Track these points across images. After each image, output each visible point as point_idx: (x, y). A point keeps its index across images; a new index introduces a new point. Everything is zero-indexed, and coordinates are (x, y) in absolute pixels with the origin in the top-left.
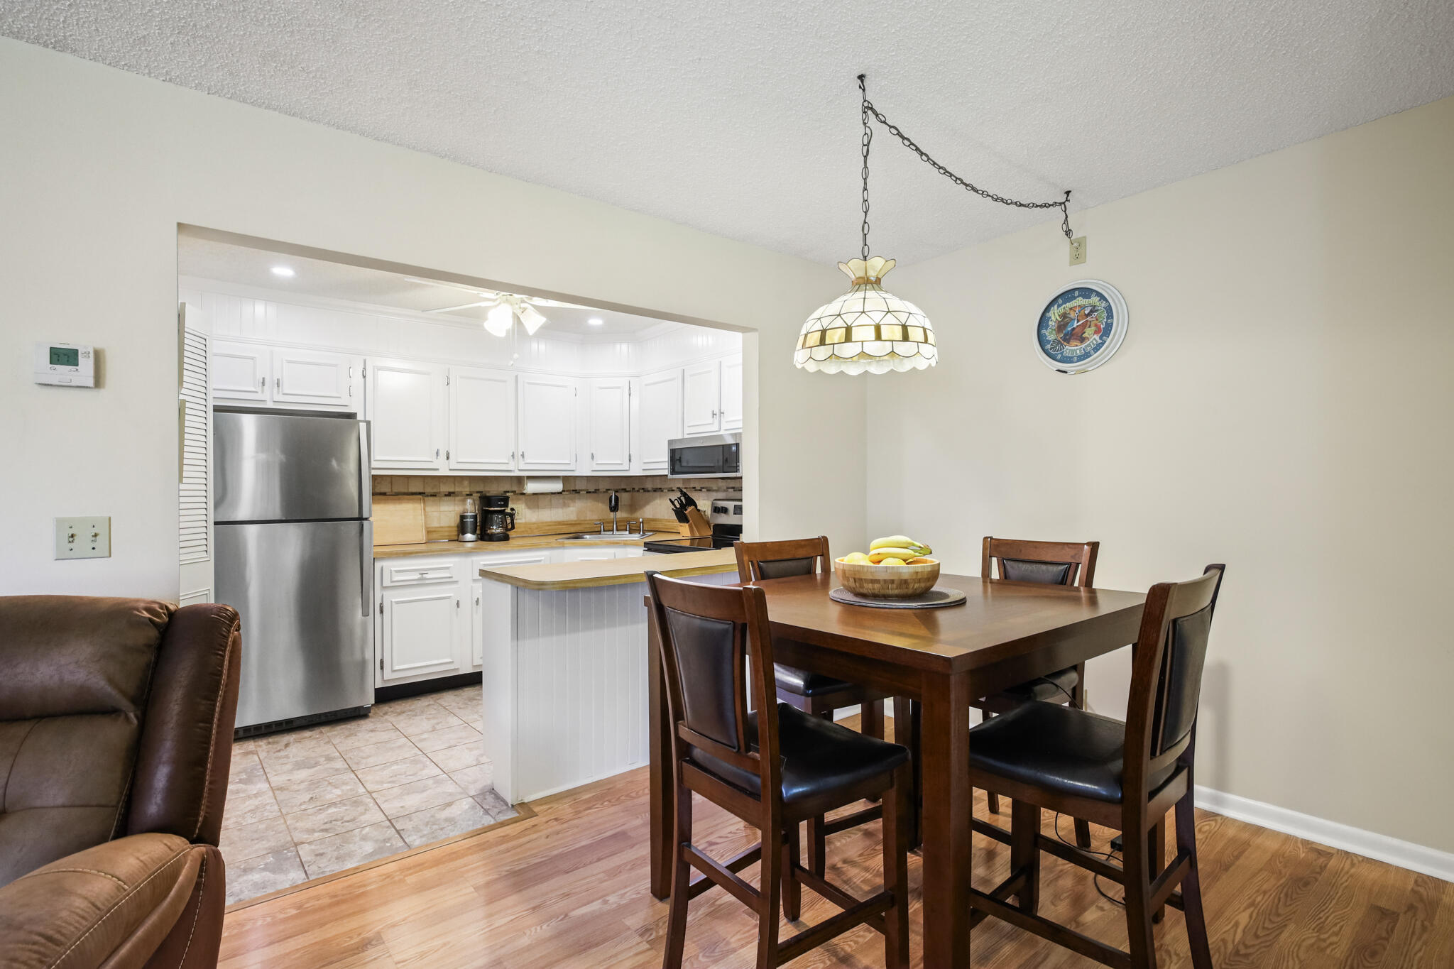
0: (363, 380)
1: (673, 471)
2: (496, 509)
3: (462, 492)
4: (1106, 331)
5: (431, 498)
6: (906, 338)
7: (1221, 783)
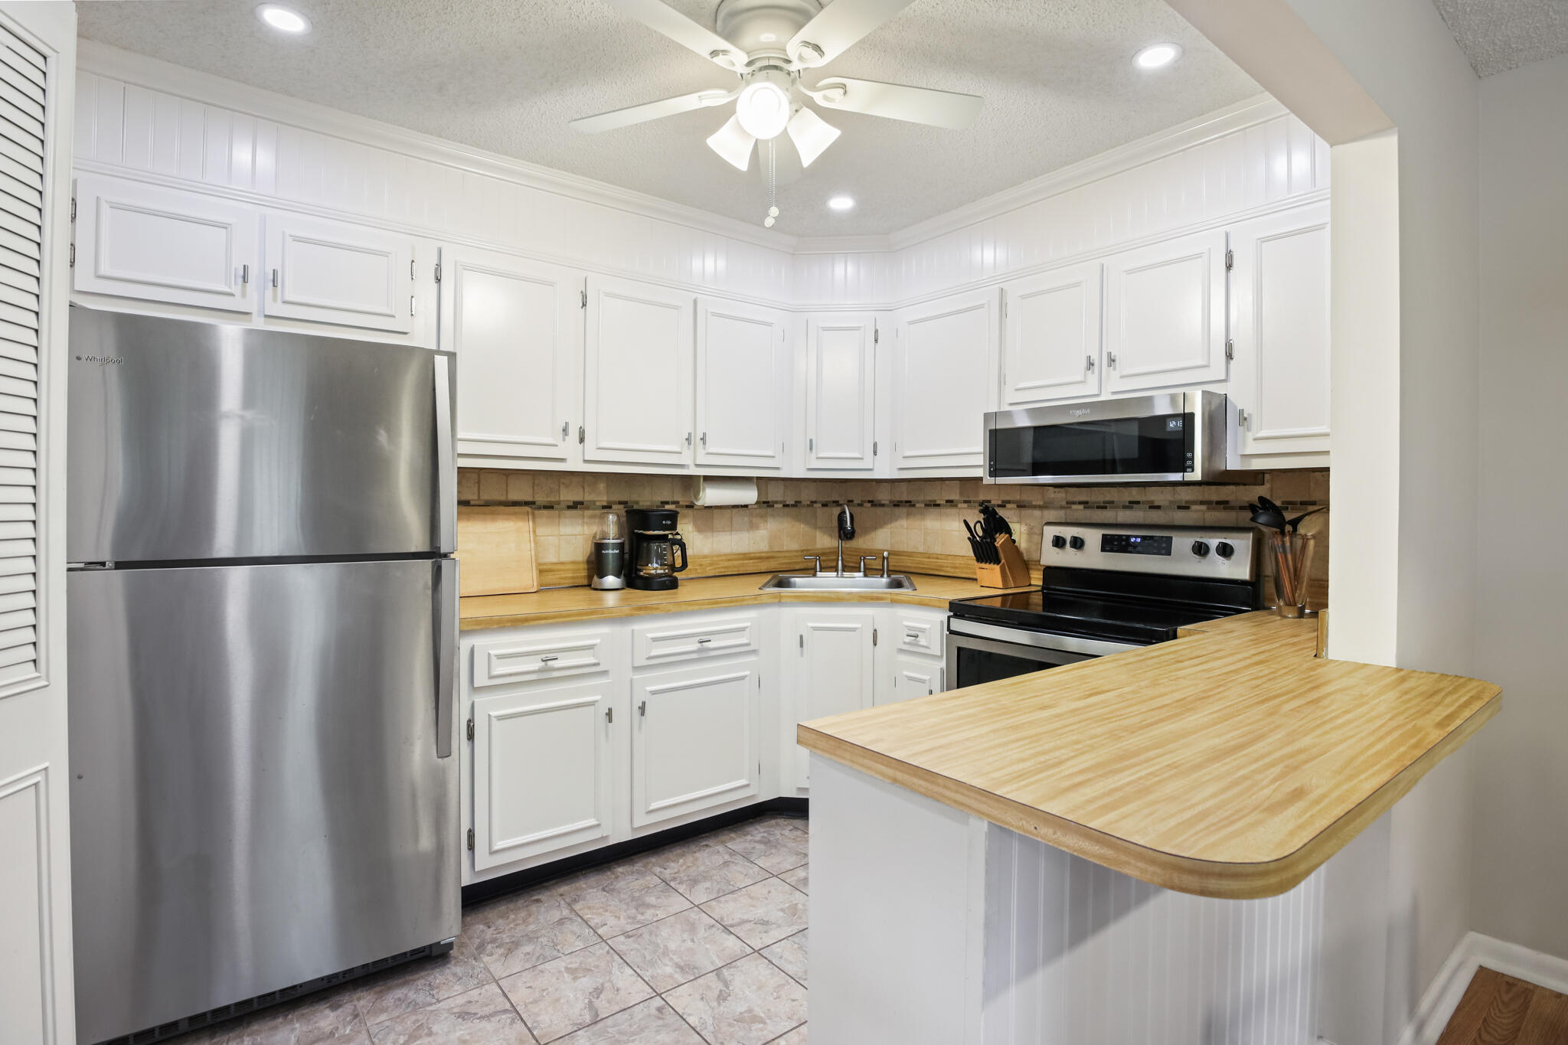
0: (436, 286)
1: (994, 472)
2: (656, 532)
3: (594, 502)
5: (545, 512)
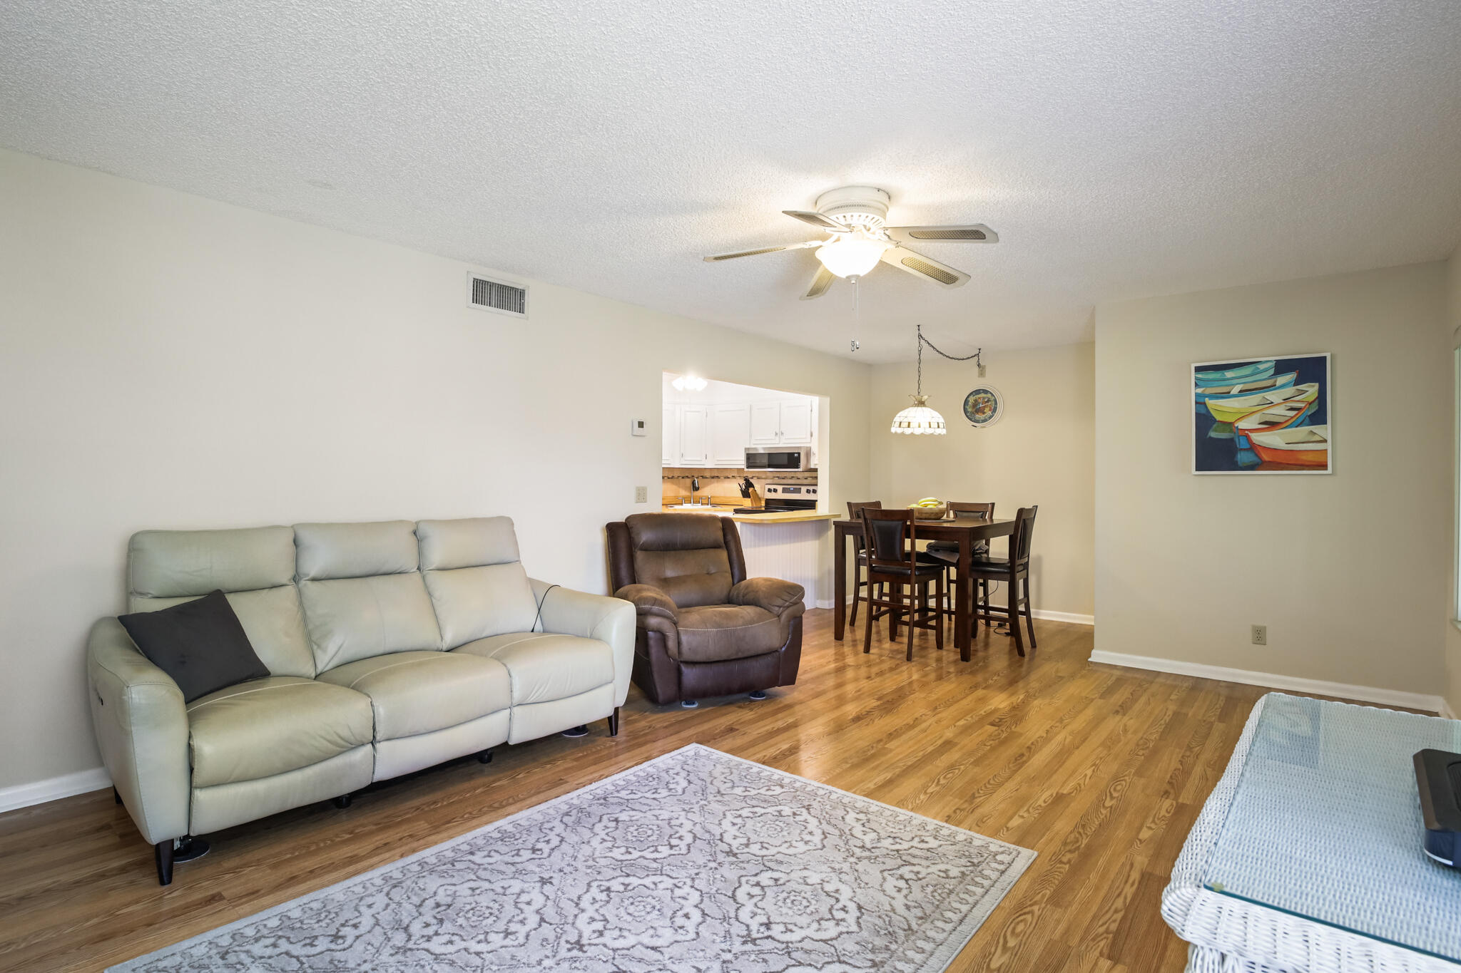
1: (748, 467)
4: (994, 410)
6: (938, 427)
7: (1039, 607)
